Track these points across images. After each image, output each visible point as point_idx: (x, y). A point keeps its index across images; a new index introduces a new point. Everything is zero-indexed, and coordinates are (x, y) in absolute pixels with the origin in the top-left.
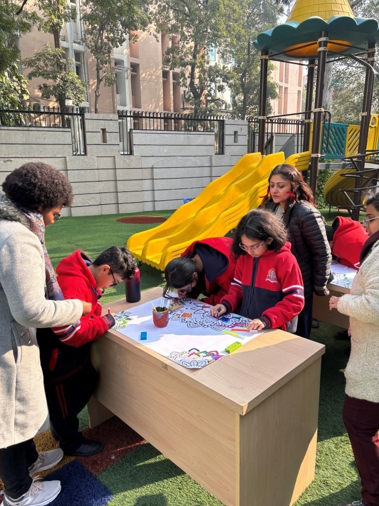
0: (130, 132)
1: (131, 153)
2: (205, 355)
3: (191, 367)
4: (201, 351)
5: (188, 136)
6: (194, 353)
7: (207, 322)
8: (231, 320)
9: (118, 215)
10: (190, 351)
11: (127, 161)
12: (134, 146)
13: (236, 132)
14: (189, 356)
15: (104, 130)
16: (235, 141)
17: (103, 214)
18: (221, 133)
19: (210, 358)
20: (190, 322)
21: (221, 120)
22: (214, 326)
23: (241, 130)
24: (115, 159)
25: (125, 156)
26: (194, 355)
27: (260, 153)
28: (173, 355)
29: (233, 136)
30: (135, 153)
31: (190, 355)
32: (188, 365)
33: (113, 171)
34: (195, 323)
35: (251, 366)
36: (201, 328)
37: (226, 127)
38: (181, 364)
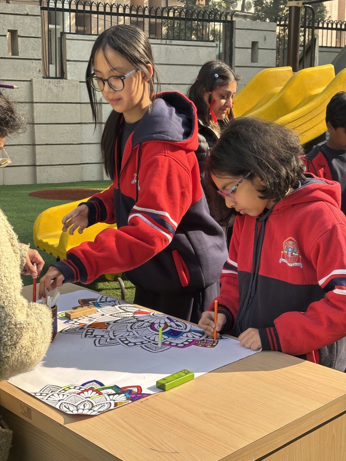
0: (61, 39)
1: (62, 75)
2: (114, 392)
3: (75, 412)
4: (106, 384)
5: (167, 49)
6: (92, 389)
7: (136, 337)
8: (185, 335)
9: (35, 185)
10: (83, 385)
11: (55, 90)
12: (67, 63)
13: (254, 44)
14: (79, 394)
15: (13, 33)
16: (254, 59)
17: (6, 184)
18: (228, 45)
19: (121, 398)
20: (102, 336)
21: (228, 22)
22: (149, 345)
23: (265, 39)
24: (32, 84)
25: (51, 80)
26: (90, 391)
27: (290, 68)
28: (46, 391)
29: (250, 50)
30: (69, 76)
31: (83, 392)
32: (71, 408)
33: (27, 107)
34: (111, 339)
35: (206, 414)
36: (121, 347)
37: (237, 32)
38: (57, 407)
